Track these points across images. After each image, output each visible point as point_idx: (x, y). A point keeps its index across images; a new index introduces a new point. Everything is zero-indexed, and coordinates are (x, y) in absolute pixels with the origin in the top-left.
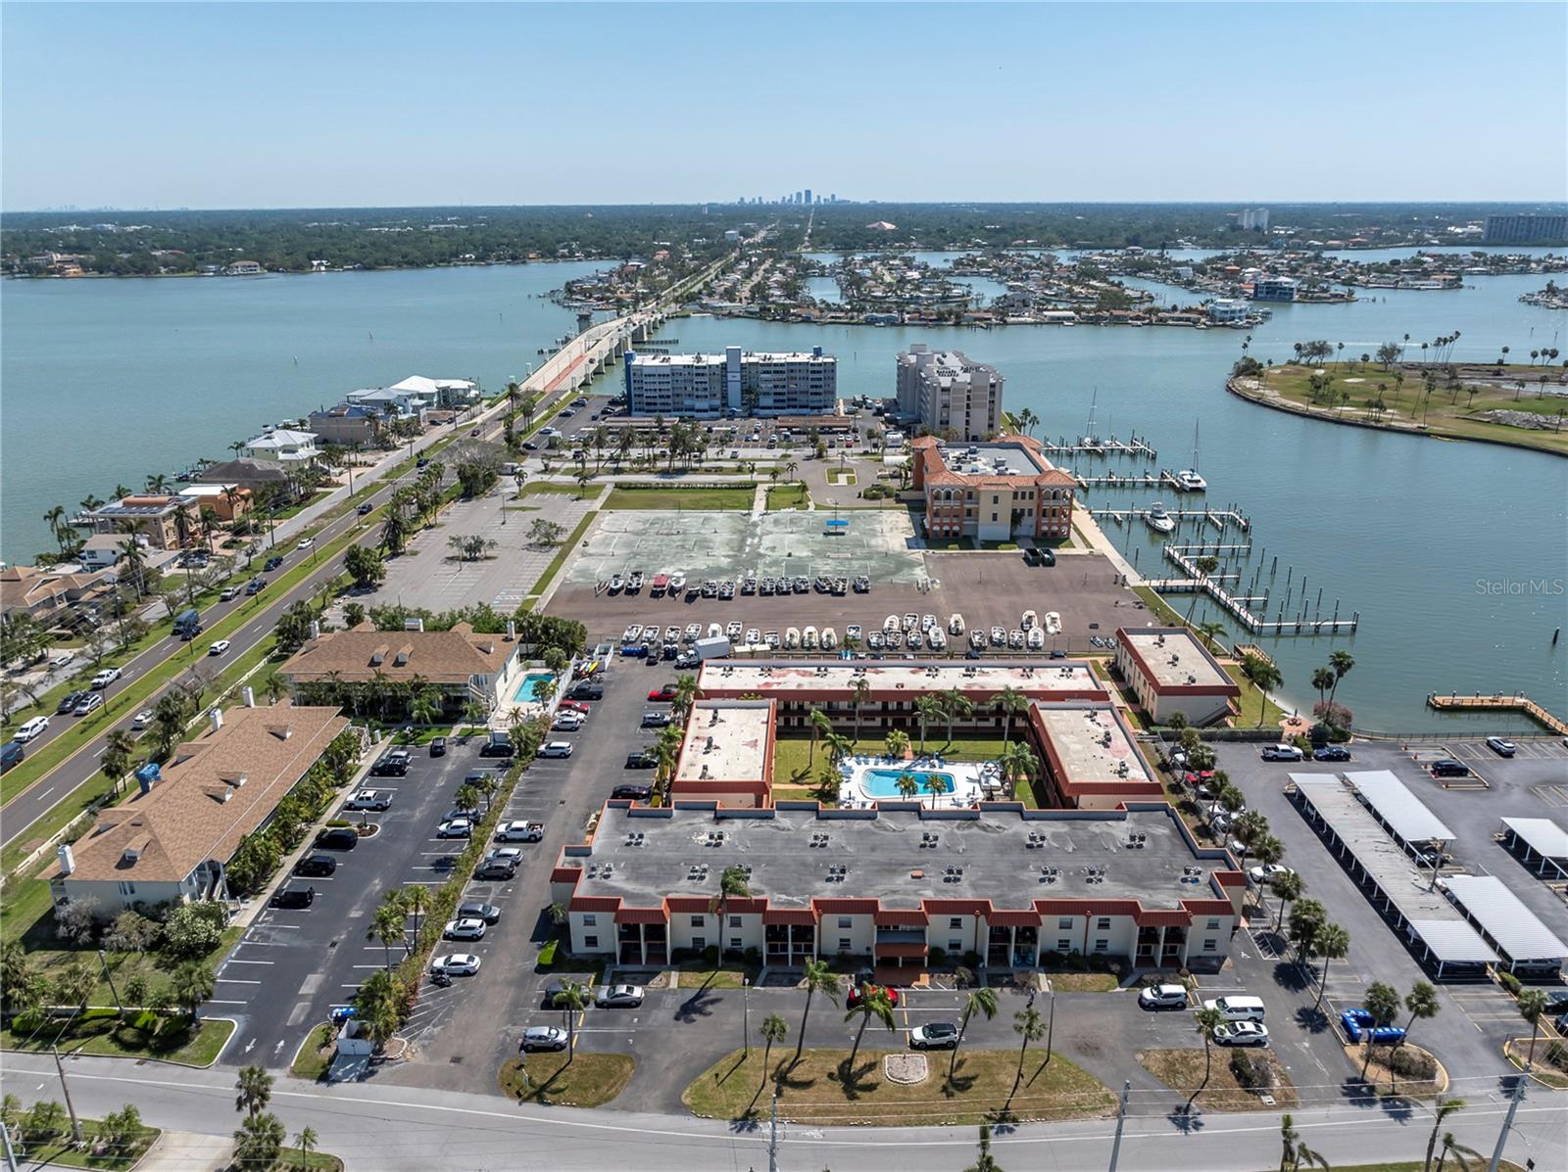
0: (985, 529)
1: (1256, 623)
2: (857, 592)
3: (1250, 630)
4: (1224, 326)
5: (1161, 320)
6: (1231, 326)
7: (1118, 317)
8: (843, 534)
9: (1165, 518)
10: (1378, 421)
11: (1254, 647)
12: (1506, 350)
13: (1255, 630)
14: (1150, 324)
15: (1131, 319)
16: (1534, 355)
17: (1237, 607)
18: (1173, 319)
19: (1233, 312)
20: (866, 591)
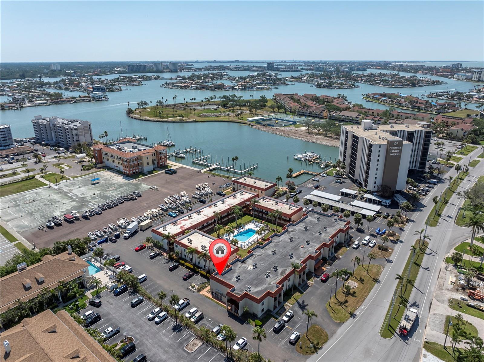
0: (146, 168)
2: (139, 197)
4: (99, 100)
6: (101, 100)
8: (98, 183)
9: (181, 154)
10: (183, 120)
12: (184, 99)
16: (191, 100)
19: (99, 96)
20: (141, 196)
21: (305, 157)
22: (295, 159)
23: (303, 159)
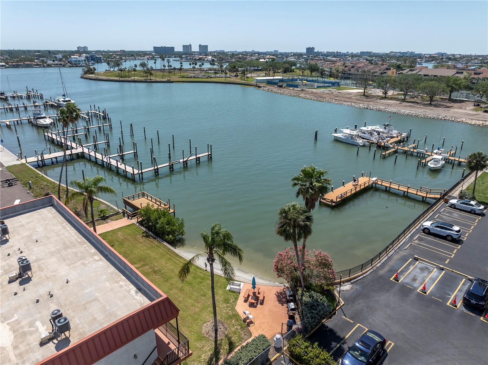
1: (136, 172)
3: (132, 179)
5: (48, 65)
7: (27, 65)
9: (44, 117)
10: (151, 80)
11: (143, 195)
13: (137, 177)
14: (44, 67)
15: (34, 65)
17: (113, 162)
18: (54, 65)
21: (367, 136)
22: (337, 140)
23: (360, 142)
